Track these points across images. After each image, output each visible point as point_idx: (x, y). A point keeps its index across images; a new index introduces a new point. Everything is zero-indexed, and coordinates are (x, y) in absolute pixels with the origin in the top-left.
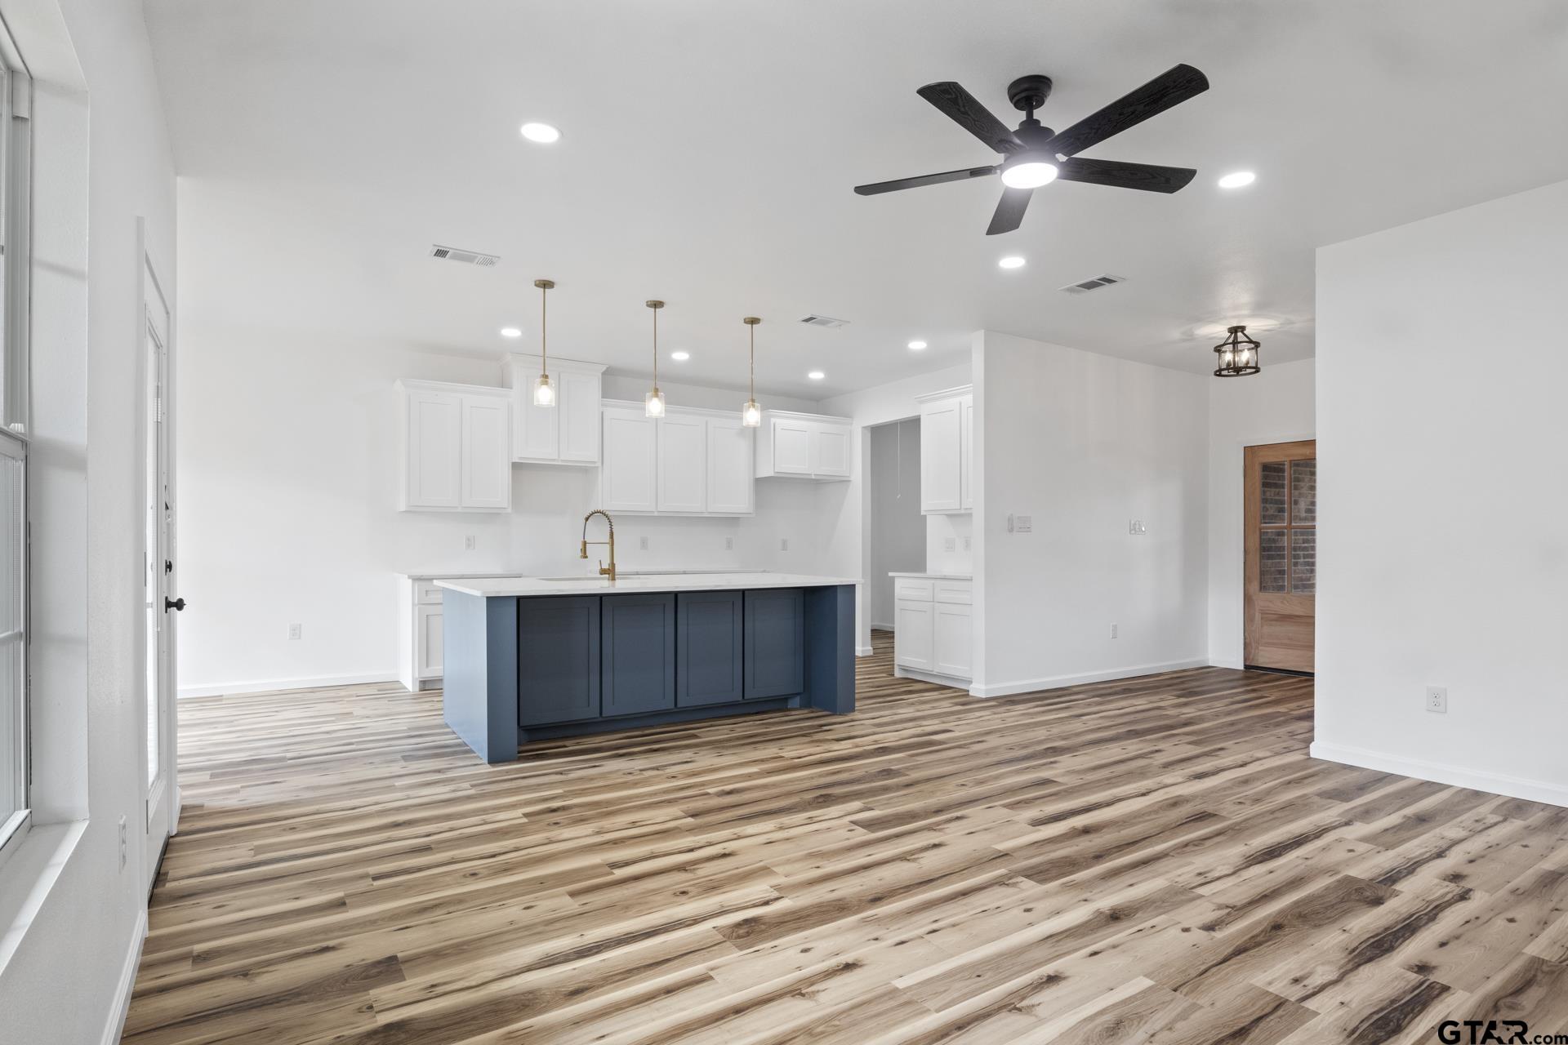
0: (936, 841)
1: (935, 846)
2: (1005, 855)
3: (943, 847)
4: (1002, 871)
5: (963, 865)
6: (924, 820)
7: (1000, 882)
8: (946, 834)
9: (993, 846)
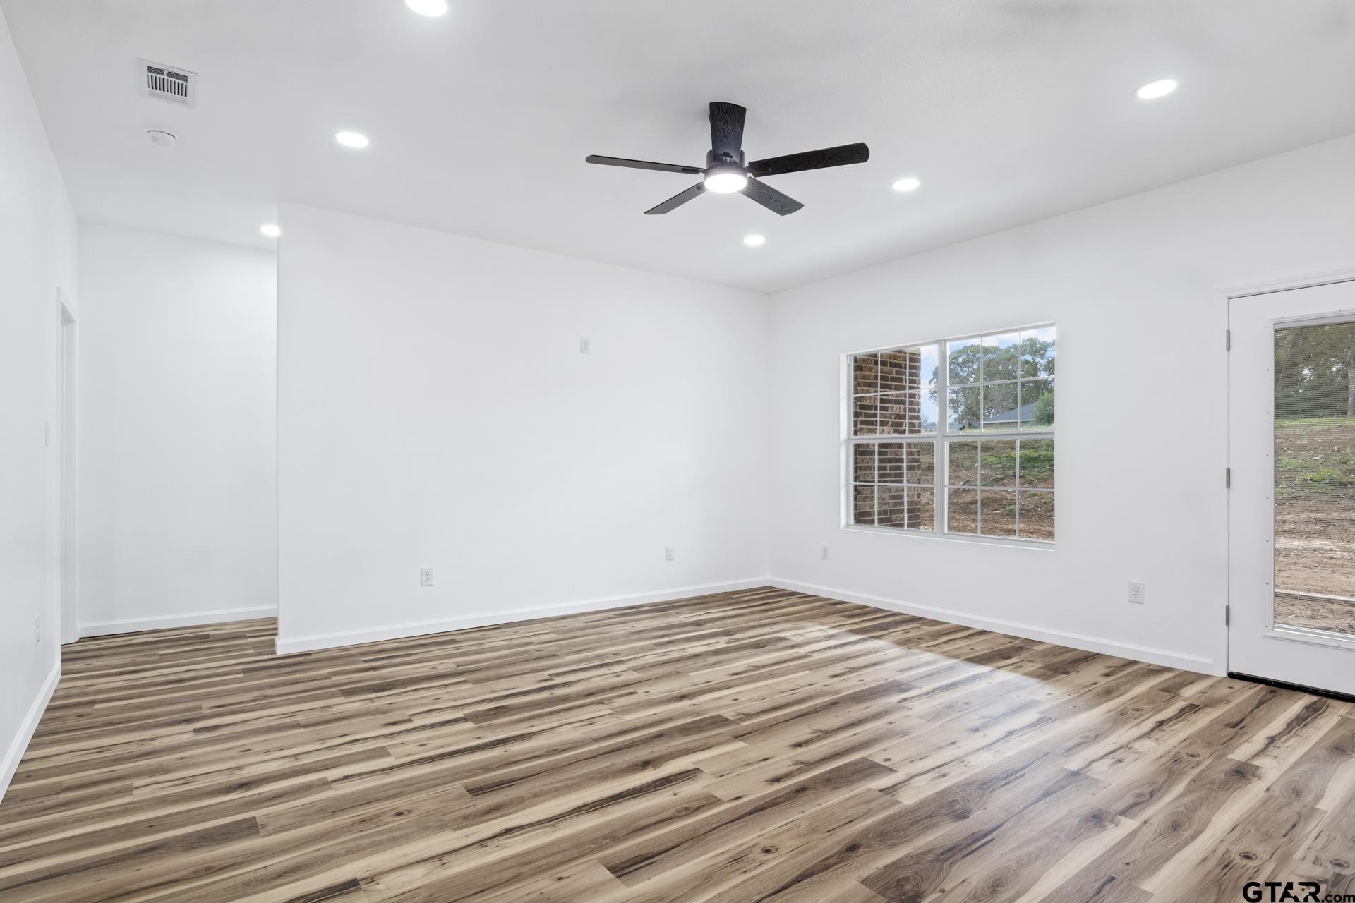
0: (799, 750)
1: (799, 745)
2: (738, 737)
3: (791, 744)
4: (744, 724)
5: (775, 728)
6: (816, 776)
7: (748, 716)
8: (790, 758)
9: (747, 745)
